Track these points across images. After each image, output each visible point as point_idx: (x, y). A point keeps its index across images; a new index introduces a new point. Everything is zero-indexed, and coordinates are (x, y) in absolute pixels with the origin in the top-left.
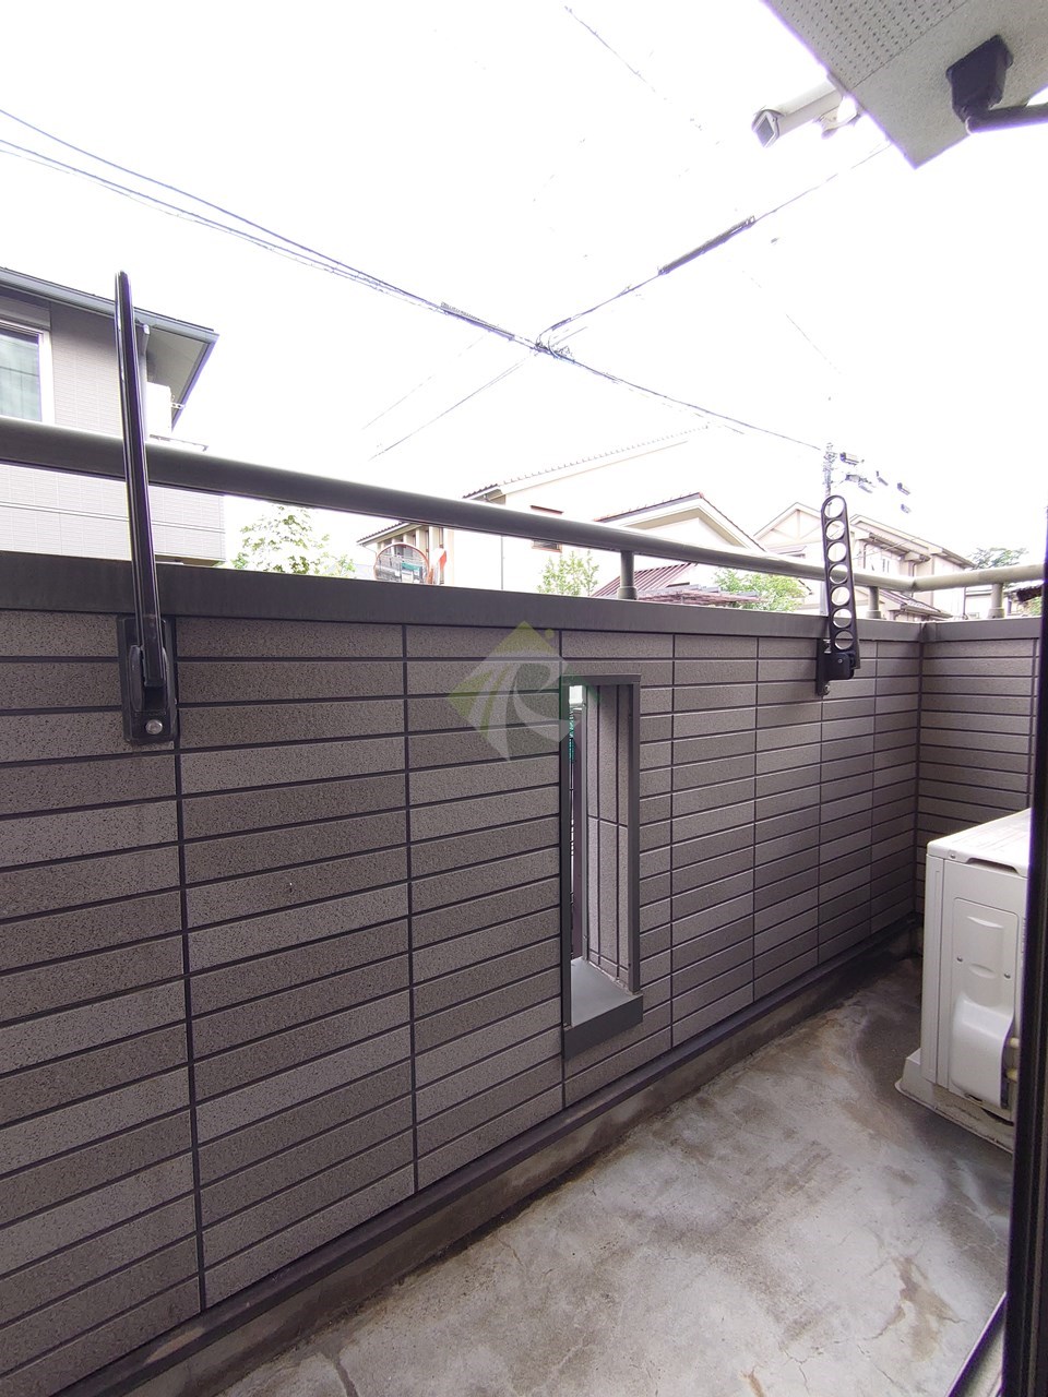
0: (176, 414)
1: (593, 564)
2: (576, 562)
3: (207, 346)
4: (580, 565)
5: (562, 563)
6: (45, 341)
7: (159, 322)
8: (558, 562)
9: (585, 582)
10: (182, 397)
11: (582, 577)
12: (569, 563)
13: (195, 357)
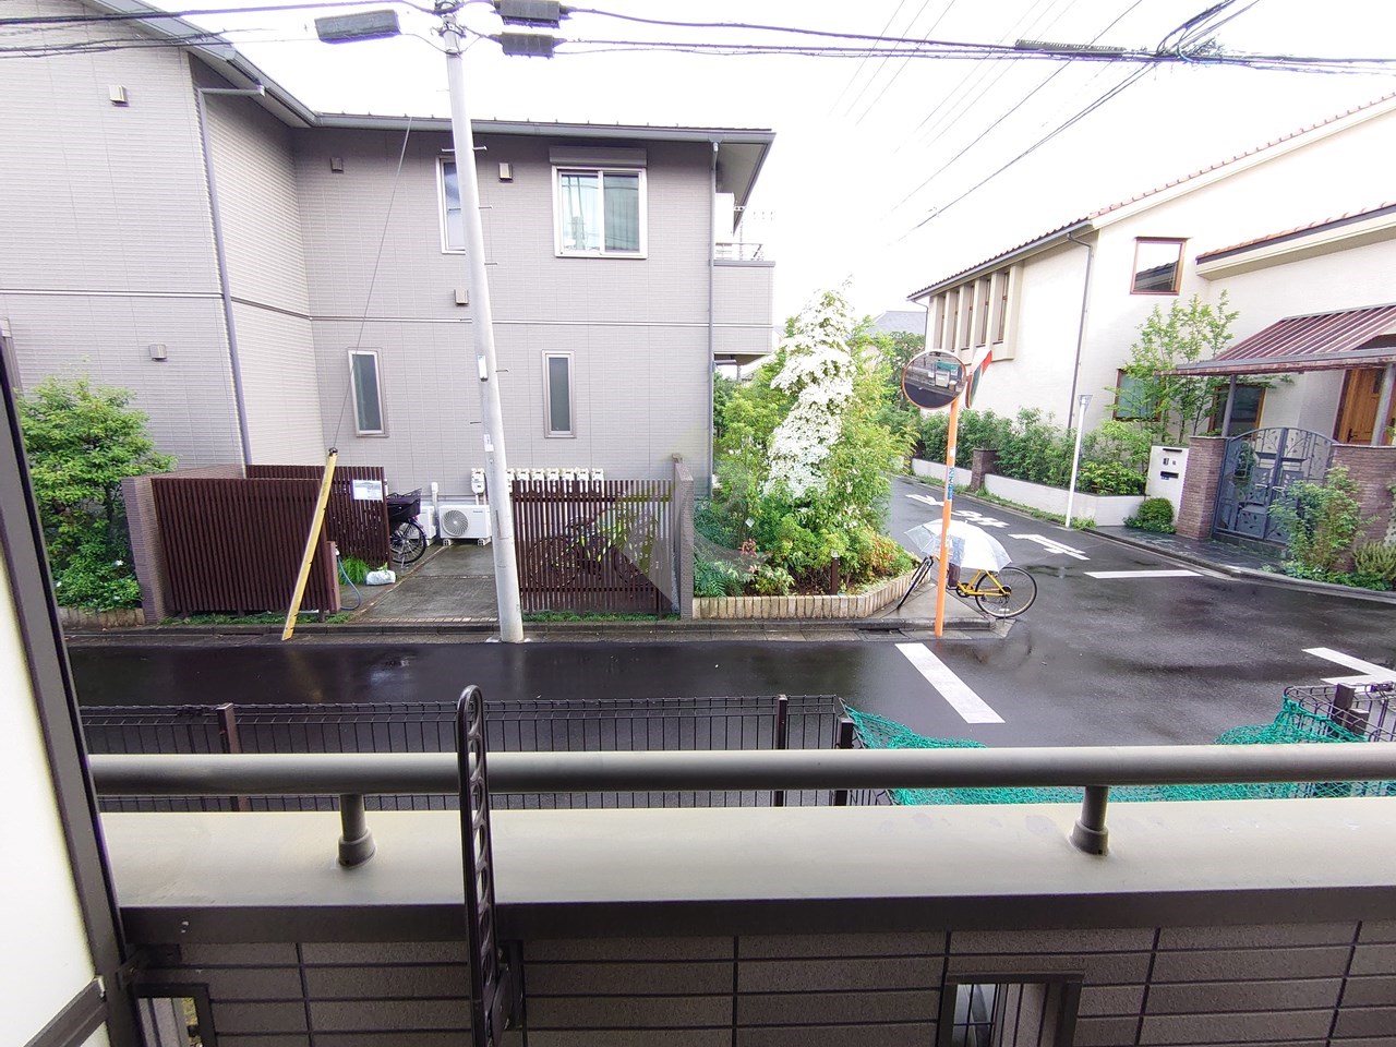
0: (738, 217)
1: (1227, 311)
2: (1199, 309)
3: (766, 146)
4: (1205, 313)
5: (1175, 314)
6: (643, 176)
7: (727, 137)
8: (1170, 312)
9: (1210, 335)
10: (742, 200)
11: (1207, 331)
12: (1188, 310)
13: (754, 160)
